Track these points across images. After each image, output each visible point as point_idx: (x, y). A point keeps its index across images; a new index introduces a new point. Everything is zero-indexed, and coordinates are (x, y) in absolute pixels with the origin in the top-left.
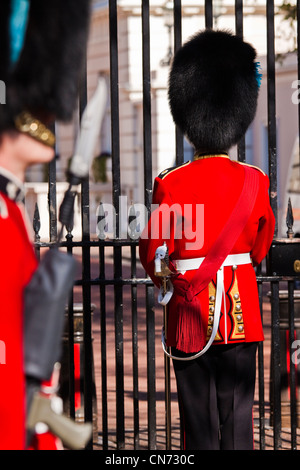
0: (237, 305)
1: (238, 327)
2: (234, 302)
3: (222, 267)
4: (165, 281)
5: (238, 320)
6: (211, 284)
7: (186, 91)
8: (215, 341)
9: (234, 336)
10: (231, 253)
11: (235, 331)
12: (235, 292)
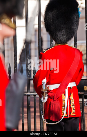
0: (73, 102)
1: (73, 111)
2: (72, 101)
3: (67, 88)
4: (45, 93)
5: (73, 108)
6: (63, 94)
7: (52, 19)
8: (65, 117)
9: (72, 115)
10: (70, 82)
11: (72, 112)
12: (72, 98)
